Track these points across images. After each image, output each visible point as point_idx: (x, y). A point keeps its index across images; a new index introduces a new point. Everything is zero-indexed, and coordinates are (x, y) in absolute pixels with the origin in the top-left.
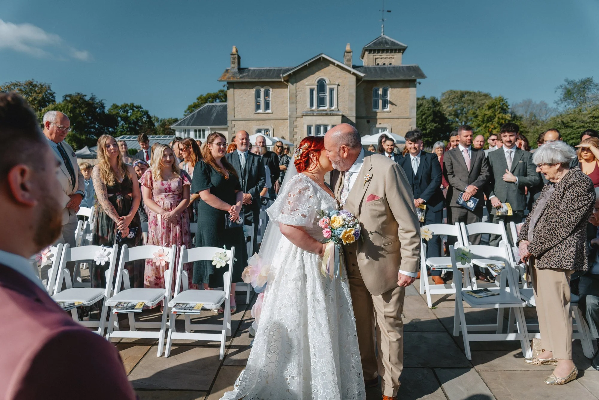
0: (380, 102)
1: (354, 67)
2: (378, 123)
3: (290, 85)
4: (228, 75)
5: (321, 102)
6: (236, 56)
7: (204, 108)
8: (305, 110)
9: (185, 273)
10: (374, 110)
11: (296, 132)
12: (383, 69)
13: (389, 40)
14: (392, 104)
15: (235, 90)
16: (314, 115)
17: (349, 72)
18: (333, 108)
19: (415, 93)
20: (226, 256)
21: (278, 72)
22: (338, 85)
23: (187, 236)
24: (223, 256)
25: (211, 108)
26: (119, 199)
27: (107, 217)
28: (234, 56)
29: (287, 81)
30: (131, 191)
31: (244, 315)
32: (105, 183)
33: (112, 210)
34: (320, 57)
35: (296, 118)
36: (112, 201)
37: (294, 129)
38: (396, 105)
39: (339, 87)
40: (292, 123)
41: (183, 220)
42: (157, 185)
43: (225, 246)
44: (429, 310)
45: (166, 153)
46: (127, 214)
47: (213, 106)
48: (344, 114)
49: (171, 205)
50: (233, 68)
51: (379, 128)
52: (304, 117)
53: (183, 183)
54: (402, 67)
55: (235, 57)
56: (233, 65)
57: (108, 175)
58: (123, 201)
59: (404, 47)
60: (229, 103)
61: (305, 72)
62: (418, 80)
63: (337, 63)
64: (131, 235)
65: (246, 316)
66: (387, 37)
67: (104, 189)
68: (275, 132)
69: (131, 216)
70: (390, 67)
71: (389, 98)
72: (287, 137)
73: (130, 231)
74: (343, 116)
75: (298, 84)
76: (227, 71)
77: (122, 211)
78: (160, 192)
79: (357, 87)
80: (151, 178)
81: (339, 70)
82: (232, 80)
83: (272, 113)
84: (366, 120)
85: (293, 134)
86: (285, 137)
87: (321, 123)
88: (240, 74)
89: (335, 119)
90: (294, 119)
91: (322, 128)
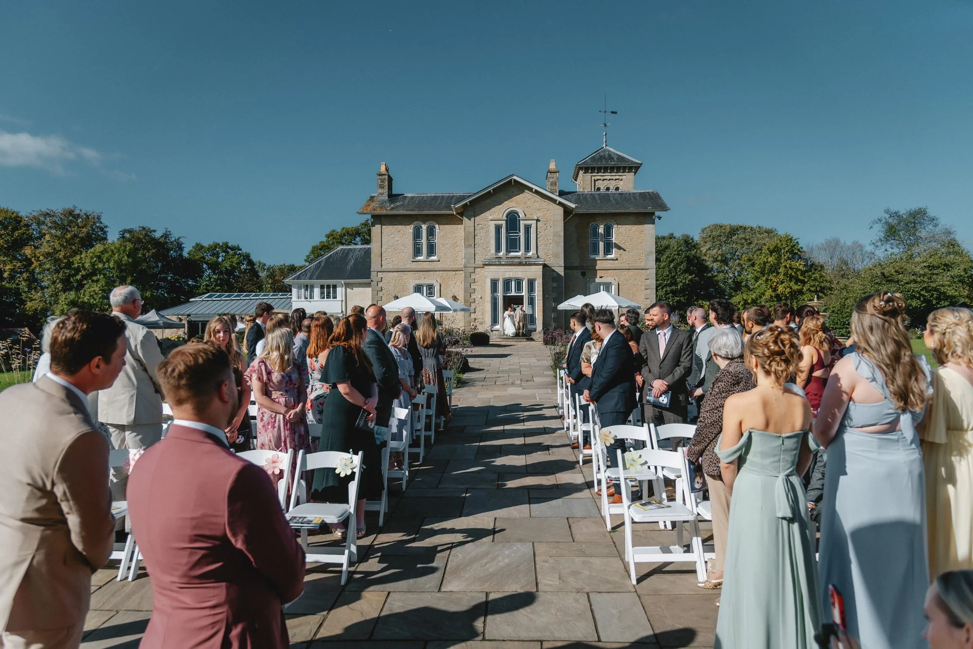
0: (601, 245)
1: (562, 194)
2: (598, 277)
3: (465, 219)
4: (373, 204)
5: (513, 245)
6: (386, 177)
7: (337, 253)
8: (487, 257)
9: (303, 483)
10: (592, 257)
11: (475, 290)
12: (605, 198)
13: (614, 154)
14: (619, 248)
15: (384, 227)
16: (500, 265)
17: (554, 201)
18: (530, 254)
19: (654, 231)
20: (352, 462)
21: (449, 200)
22: (538, 220)
24: (348, 462)
25: (346, 254)
28: (383, 177)
29: (462, 214)
31: (375, 539)
34: (511, 180)
35: (475, 268)
37: (472, 284)
38: (625, 250)
39: (539, 223)
40: (468, 276)
43: (351, 450)
44: (608, 534)
47: (350, 250)
48: (546, 262)
50: (381, 194)
51: (600, 284)
52: (486, 267)
54: (634, 194)
55: (385, 179)
56: (380, 191)
59: (637, 163)
60: (374, 246)
61: (489, 201)
62: (657, 213)
63: (535, 188)
64: (241, 440)
65: (377, 540)
66: (611, 149)
68: (442, 289)
69: (240, 417)
70: (614, 194)
71: (614, 240)
72: (461, 297)
73: (239, 434)
74: (545, 266)
75: (477, 218)
76: (372, 198)
79: (565, 224)
81: (538, 198)
82: (379, 212)
83: (439, 261)
84: (579, 271)
85: (469, 292)
86: (457, 297)
87: (511, 276)
88: (391, 204)
89: (533, 270)
90: (472, 270)
91: (513, 283)
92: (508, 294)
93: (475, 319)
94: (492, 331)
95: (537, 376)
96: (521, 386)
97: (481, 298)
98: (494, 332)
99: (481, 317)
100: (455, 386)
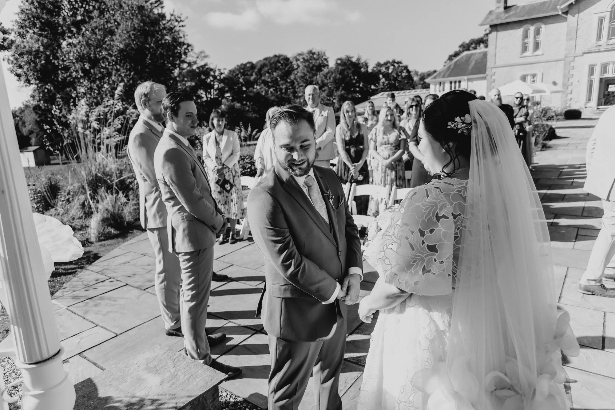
3: (570, 17)
4: (492, 17)
7: (462, 57)
8: (588, 46)
15: (499, 33)
16: (600, 51)
21: (554, 4)
23: (401, 180)
25: (469, 58)
26: (352, 150)
27: (345, 164)
29: (566, 13)
30: (362, 144)
32: (343, 137)
33: (348, 158)
35: (575, 57)
36: (348, 151)
37: (570, 71)
40: (567, 64)
41: (398, 167)
42: (380, 139)
45: (388, 113)
46: (358, 162)
47: (472, 54)
49: (389, 155)
50: (498, 7)
52: (585, 55)
53: (400, 137)
56: (498, 5)
57: (347, 132)
58: (355, 151)
60: (490, 49)
64: (361, 178)
67: (343, 143)
68: (544, 77)
69: (361, 163)
72: (560, 81)
73: (360, 174)
75: (581, 14)
76: (491, 12)
77: (355, 159)
78: (382, 144)
80: (376, 134)
82: (495, 22)
83: (543, 54)
85: (567, 77)
86: (557, 82)
87: (610, 60)
88: (505, 14)
90: (572, 59)
91: (611, 66)
92: (605, 76)
93: (571, 99)
94: (586, 108)
97: (578, 81)
98: (587, 108)
99: (577, 97)
100: (540, 149)
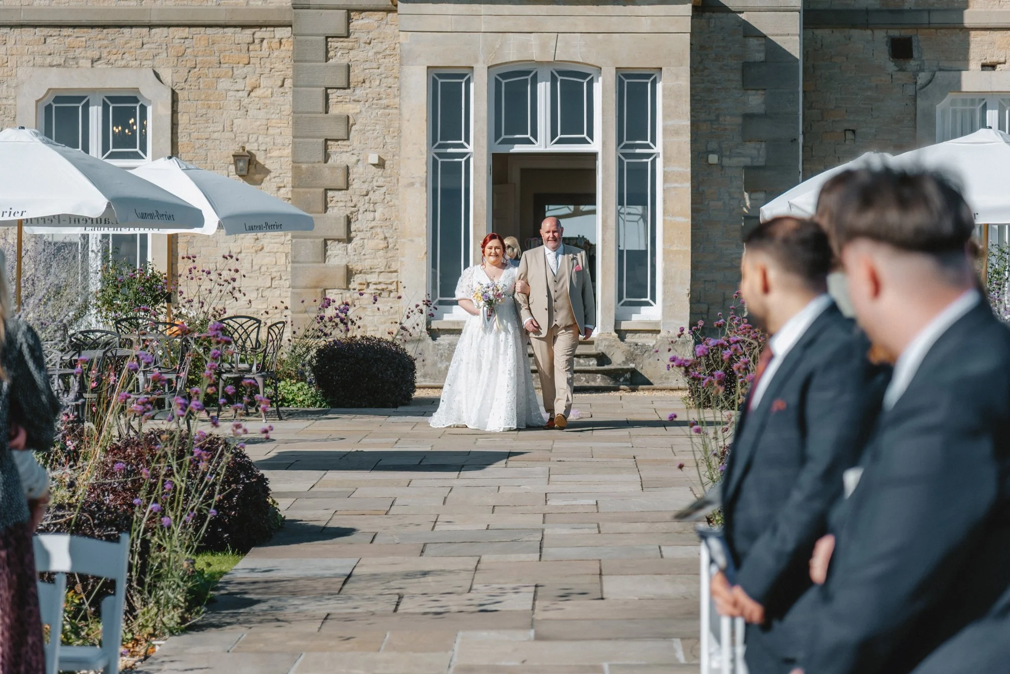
2: (974, 65)
35: (350, 12)
37: (334, 95)
51: (982, 101)
52: (403, 6)
68: (182, 119)
72: (278, 160)
74: (705, 6)
84: (881, 35)
85: (320, 131)
86: (260, 158)
87: (535, 54)
89: (645, 25)
90: (335, 21)
91: (543, 89)
92: (518, 148)
93: (349, 274)
94: (434, 334)
95: (621, 571)
96: (532, 626)
97: (381, 164)
99: (380, 262)
100: (172, 617)
